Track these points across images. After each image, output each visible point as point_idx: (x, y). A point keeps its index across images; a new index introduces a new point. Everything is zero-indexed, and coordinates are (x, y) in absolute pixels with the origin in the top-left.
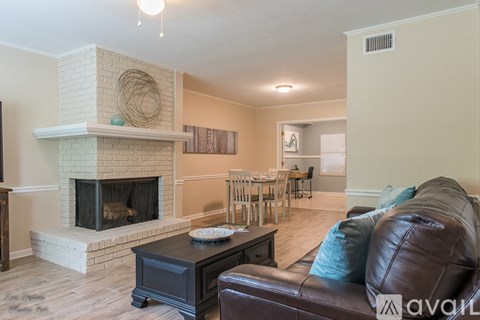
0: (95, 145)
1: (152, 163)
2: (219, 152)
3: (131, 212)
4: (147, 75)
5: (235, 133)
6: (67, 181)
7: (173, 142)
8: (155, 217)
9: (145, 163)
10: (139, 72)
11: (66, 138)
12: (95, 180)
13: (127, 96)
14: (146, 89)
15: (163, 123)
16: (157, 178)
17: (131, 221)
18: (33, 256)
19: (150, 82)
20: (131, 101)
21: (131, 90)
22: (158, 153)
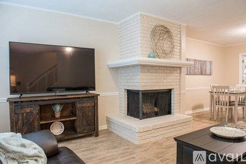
0: (139, 70)
1: (168, 80)
2: (202, 74)
3: (156, 109)
4: (166, 28)
5: (211, 62)
6: (123, 90)
7: (180, 68)
8: (169, 113)
9: (165, 81)
10: (162, 26)
11: (122, 67)
12: (139, 91)
13: (156, 41)
14: (166, 36)
15: (175, 56)
16: (171, 90)
17: (157, 114)
18: (107, 130)
19: (168, 32)
20: (158, 44)
21: (158, 37)
22: (172, 75)
